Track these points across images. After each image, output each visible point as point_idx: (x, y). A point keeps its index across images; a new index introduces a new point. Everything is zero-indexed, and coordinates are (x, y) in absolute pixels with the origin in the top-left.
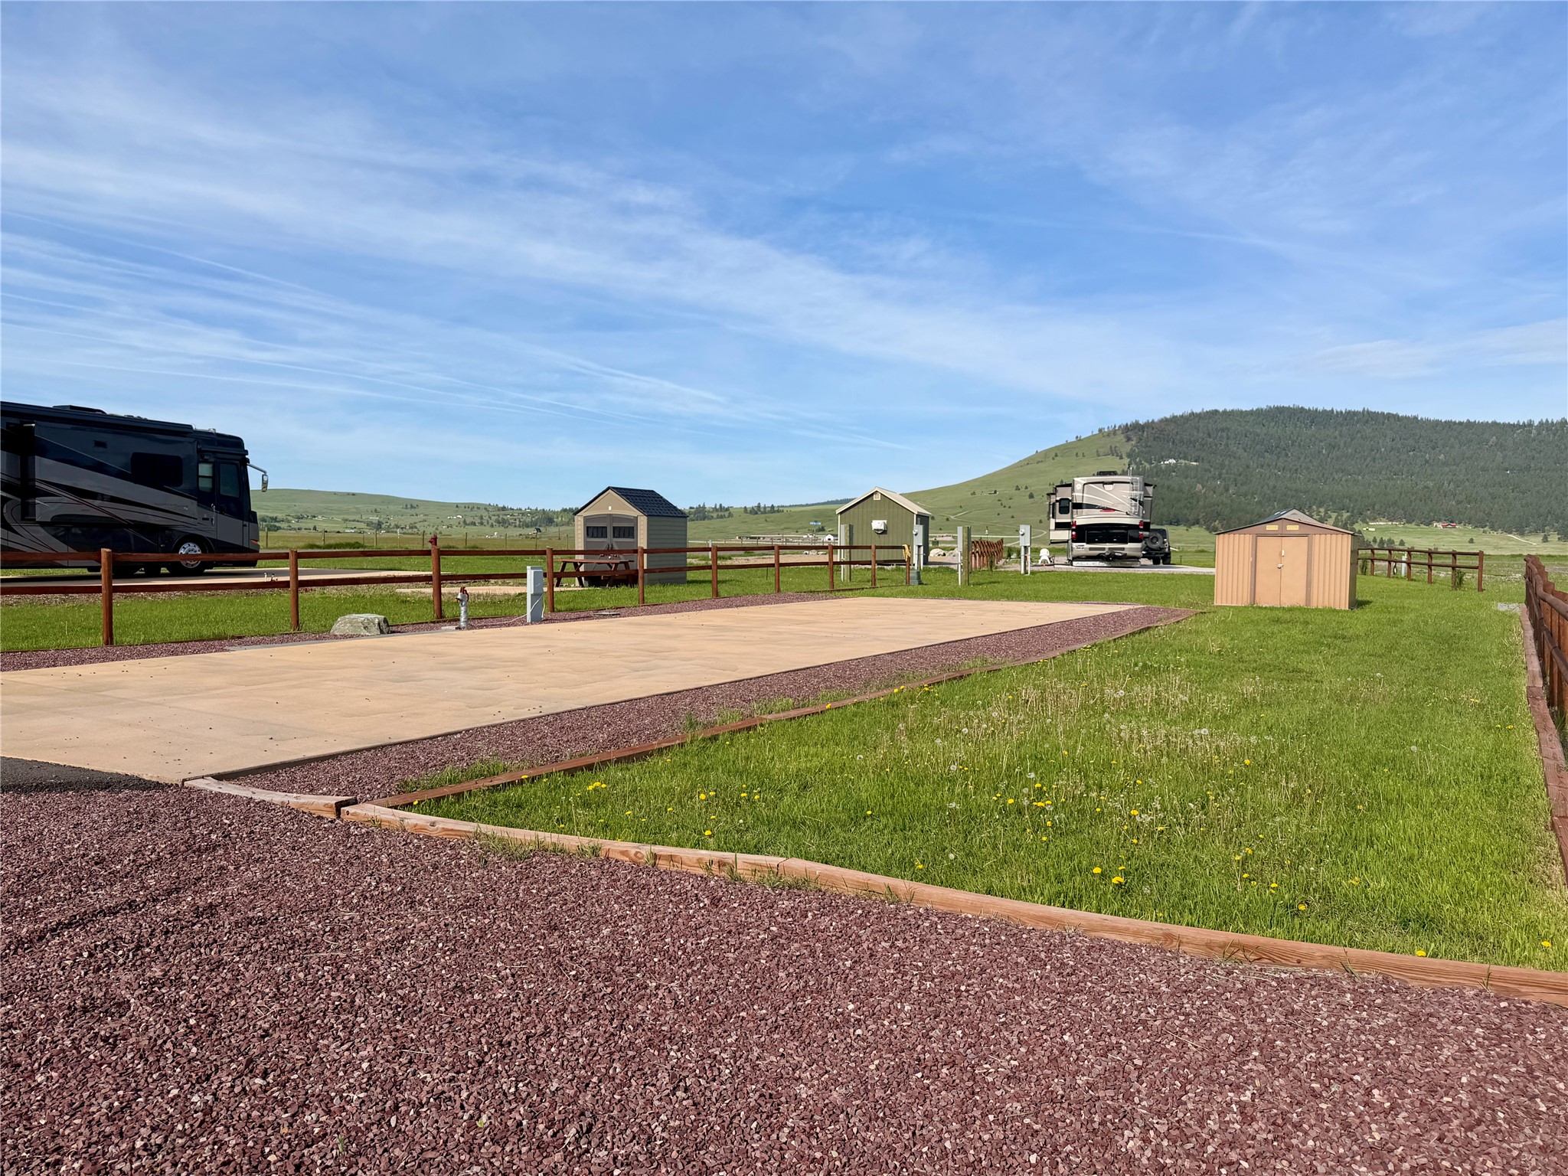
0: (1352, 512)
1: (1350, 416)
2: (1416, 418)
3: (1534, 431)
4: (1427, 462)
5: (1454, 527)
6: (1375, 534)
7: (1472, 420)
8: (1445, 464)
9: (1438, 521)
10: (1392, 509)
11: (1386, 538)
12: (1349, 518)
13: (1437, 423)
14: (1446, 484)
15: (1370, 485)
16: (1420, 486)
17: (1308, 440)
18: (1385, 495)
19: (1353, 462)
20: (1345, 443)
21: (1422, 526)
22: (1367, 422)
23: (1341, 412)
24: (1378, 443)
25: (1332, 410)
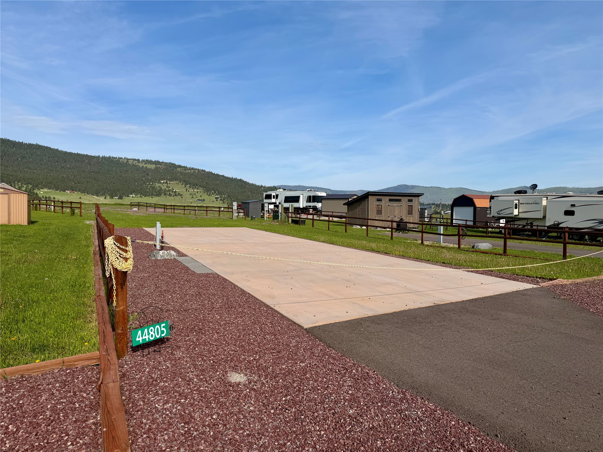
0: (33, 185)
1: (30, 146)
2: (57, 150)
3: (100, 159)
4: (63, 167)
5: (74, 192)
6: (43, 195)
7: (79, 153)
8: (70, 168)
9: (68, 190)
10: (49, 185)
11: (47, 196)
12: (32, 187)
13: (66, 153)
14: (70, 176)
15: (40, 174)
16: (60, 176)
17: (12, 154)
18: (47, 179)
19: (33, 165)
20: (29, 157)
21: (62, 192)
22: (38, 149)
23: (27, 143)
24: (43, 158)
25: (23, 142)
